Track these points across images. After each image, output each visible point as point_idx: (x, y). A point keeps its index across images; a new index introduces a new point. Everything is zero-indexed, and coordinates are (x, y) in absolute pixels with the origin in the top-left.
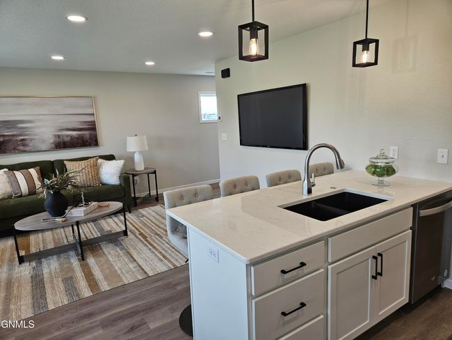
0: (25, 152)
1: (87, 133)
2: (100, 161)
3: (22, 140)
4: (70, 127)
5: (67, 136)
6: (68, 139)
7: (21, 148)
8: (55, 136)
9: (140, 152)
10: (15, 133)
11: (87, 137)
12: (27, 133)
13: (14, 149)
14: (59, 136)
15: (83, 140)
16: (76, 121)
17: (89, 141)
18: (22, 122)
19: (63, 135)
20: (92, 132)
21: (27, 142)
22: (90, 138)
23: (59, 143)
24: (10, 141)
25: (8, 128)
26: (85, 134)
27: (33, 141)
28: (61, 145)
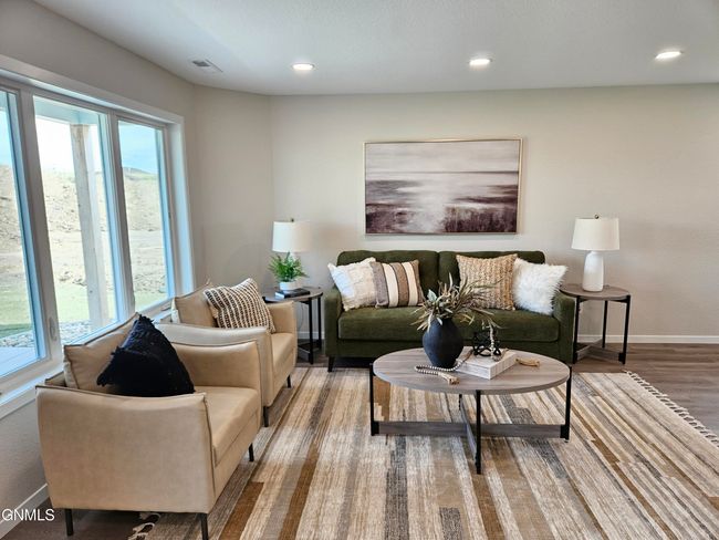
0: (401, 233)
1: (499, 208)
2: (519, 262)
3: (400, 214)
4: (473, 195)
5: (467, 211)
6: (467, 217)
7: (397, 226)
8: (448, 209)
9: (600, 254)
10: (392, 201)
11: (499, 216)
12: (408, 202)
13: (388, 227)
14: (454, 210)
15: (491, 220)
16: (485, 185)
17: (501, 222)
18: (404, 184)
19: (460, 210)
20: (509, 206)
21: (407, 218)
22: (504, 218)
23: (453, 222)
24: (383, 213)
25: (385, 193)
26: (496, 210)
27: (415, 217)
28: (455, 226)
